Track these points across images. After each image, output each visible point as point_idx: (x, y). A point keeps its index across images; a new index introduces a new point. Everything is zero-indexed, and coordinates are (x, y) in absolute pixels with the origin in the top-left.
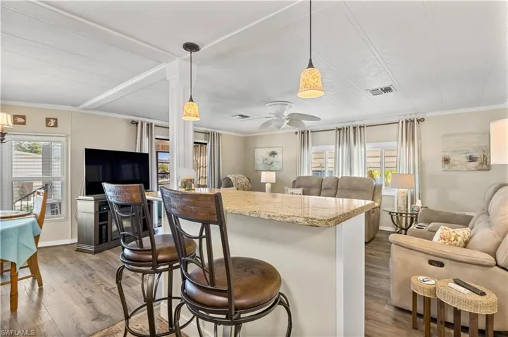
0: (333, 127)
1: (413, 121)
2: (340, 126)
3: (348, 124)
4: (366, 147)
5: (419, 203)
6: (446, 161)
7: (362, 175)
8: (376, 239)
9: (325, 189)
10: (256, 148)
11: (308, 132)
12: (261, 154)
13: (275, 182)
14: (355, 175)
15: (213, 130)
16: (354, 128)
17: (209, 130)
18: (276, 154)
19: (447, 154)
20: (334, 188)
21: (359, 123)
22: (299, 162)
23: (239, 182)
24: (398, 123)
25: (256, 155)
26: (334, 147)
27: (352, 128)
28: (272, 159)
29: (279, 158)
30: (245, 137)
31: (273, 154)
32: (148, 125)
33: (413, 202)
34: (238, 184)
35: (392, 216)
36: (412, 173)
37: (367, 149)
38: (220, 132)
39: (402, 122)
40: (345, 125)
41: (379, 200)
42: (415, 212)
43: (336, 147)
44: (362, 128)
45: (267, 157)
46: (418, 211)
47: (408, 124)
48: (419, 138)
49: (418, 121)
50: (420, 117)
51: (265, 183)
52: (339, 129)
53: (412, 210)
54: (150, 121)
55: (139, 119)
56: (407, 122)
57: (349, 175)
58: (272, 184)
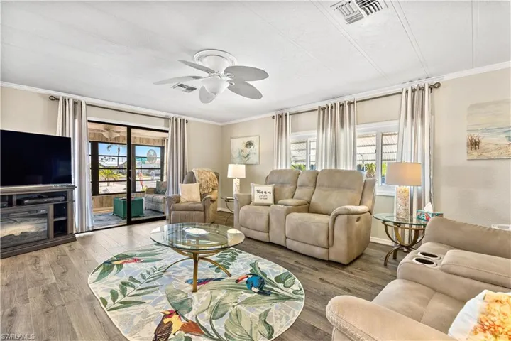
0: (316, 106)
1: (423, 89)
2: (323, 104)
3: (332, 102)
4: (356, 129)
5: (429, 208)
6: (474, 144)
7: (350, 168)
8: (364, 257)
9: (301, 186)
10: (232, 138)
11: (286, 115)
12: (237, 144)
13: (244, 177)
14: (342, 167)
15: (177, 116)
16: (342, 105)
17: (172, 115)
18: (252, 144)
19: (475, 135)
20: (312, 184)
21: (348, 99)
22: (275, 153)
23: (203, 176)
24: (401, 93)
25: (232, 147)
26: (315, 133)
27: (338, 106)
28: (248, 150)
29: (255, 149)
30: (222, 127)
31: (250, 144)
32: (75, 103)
33: (420, 206)
34: (202, 179)
35: (386, 226)
36: (419, 161)
37: (357, 134)
38: (186, 118)
39: (407, 92)
40: (329, 103)
41: (369, 202)
42: (423, 222)
43: (318, 132)
44: (352, 105)
45: (244, 148)
46: (427, 220)
47: (416, 92)
48: (432, 113)
49: (431, 88)
50: (434, 81)
51: (232, 179)
52: (323, 109)
53: (418, 218)
54: (78, 98)
55: (60, 95)
56: (413, 91)
57: (333, 168)
58: (241, 179)
